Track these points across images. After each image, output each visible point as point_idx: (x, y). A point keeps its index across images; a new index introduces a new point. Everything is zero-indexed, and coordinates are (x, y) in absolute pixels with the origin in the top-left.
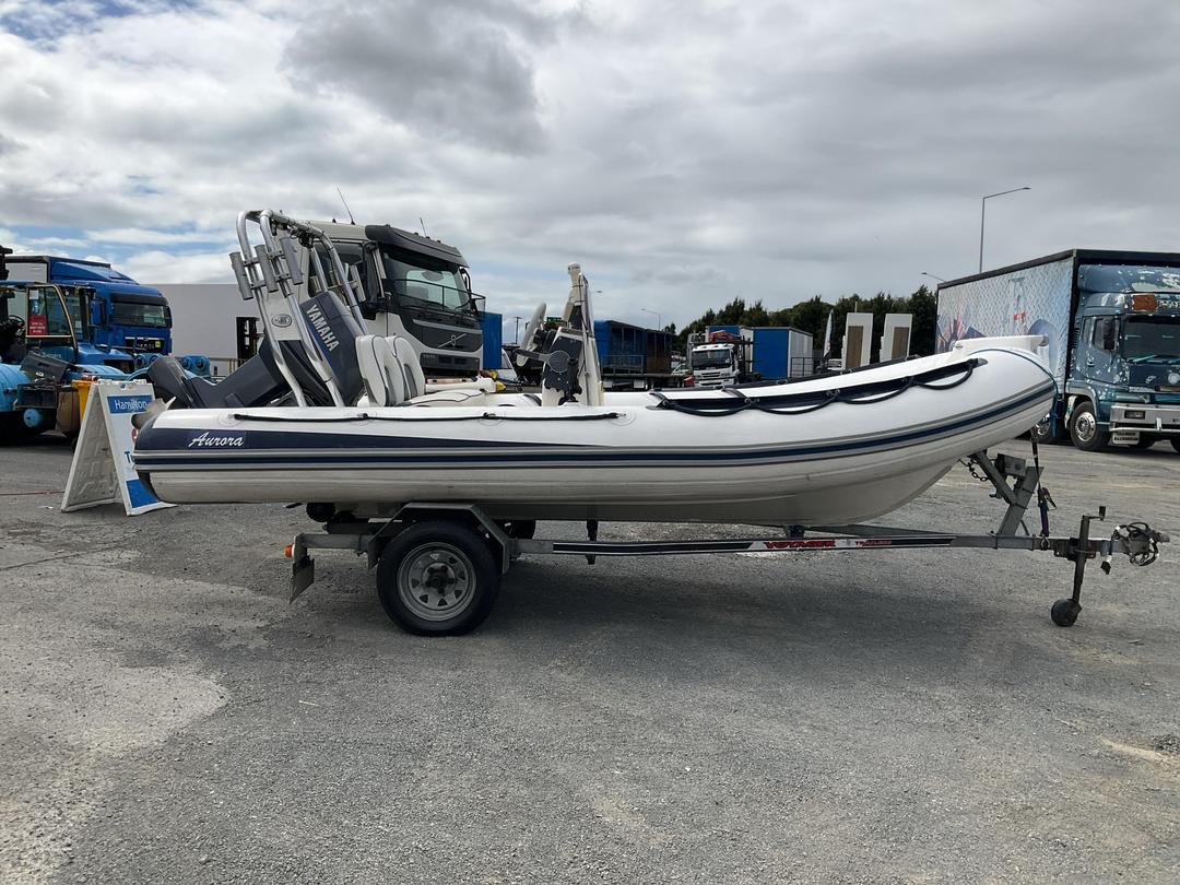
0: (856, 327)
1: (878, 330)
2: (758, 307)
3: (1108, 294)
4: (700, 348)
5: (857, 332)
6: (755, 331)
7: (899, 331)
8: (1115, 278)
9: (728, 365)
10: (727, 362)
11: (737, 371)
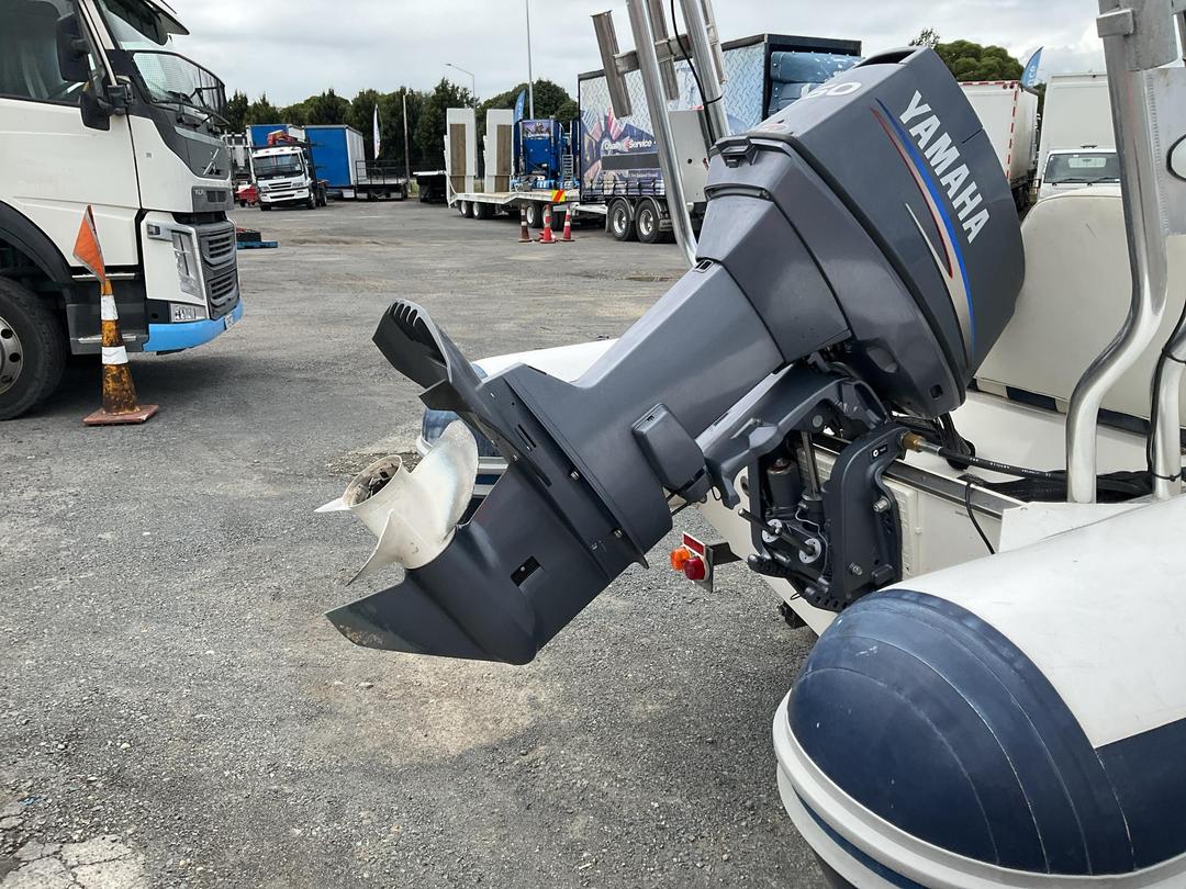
0: (458, 125)
1: (481, 130)
2: (265, 104)
3: (809, 85)
4: (261, 153)
5: (459, 130)
6: (306, 130)
7: (502, 129)
8: (813, 68)
9: (299, 173)
10: (298, 168)
11: (309, 179)
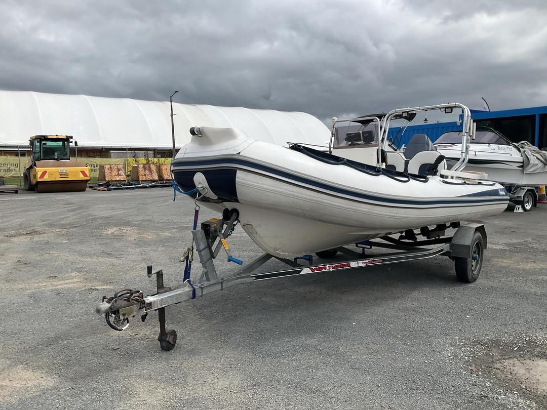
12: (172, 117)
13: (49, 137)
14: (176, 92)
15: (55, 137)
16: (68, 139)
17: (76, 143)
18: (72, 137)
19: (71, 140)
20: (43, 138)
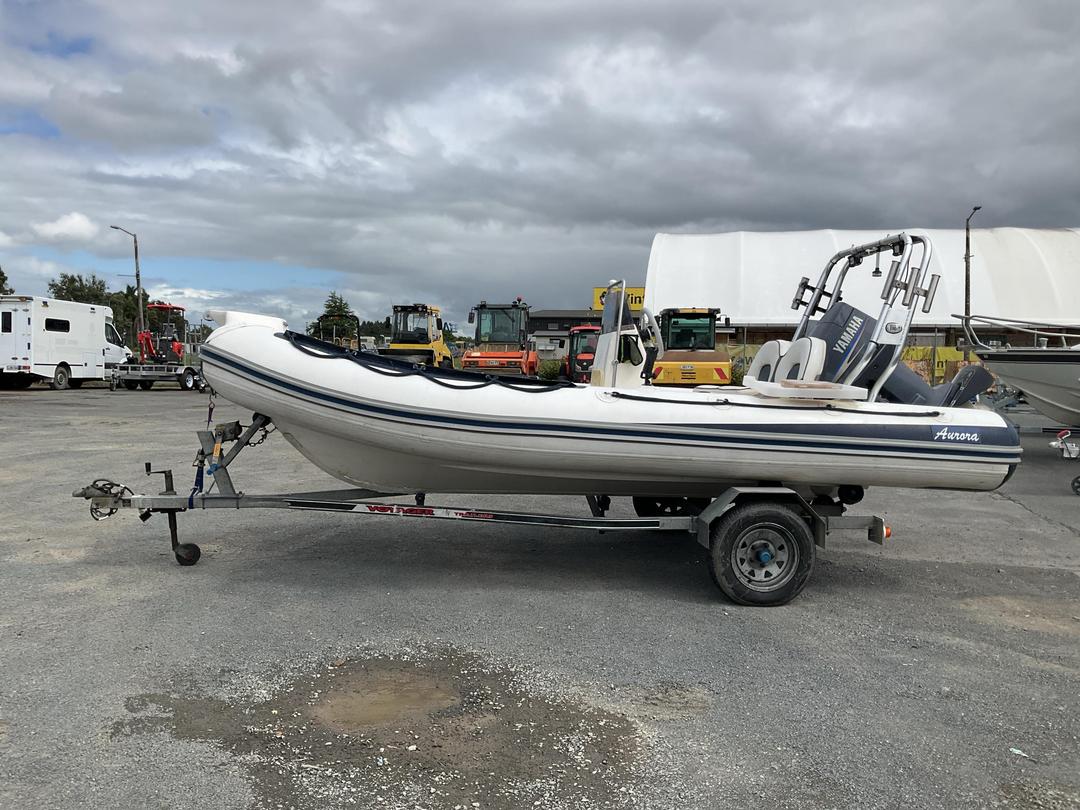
12: (967, 262)
13: (681, 312)
14: (976, 209)
15: (691, 311)
16: (712, 314)
17: (727, 320)
18: (718, 311)
19: (718, 316)
20: (671, 313)
